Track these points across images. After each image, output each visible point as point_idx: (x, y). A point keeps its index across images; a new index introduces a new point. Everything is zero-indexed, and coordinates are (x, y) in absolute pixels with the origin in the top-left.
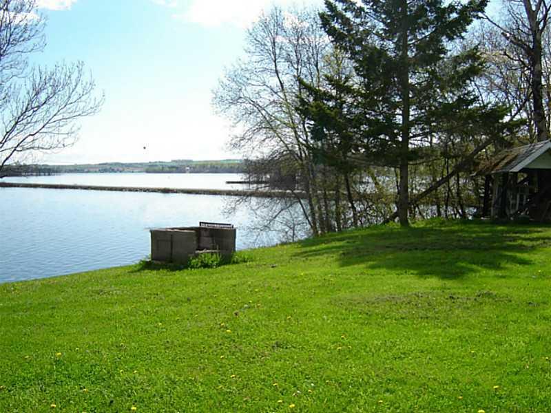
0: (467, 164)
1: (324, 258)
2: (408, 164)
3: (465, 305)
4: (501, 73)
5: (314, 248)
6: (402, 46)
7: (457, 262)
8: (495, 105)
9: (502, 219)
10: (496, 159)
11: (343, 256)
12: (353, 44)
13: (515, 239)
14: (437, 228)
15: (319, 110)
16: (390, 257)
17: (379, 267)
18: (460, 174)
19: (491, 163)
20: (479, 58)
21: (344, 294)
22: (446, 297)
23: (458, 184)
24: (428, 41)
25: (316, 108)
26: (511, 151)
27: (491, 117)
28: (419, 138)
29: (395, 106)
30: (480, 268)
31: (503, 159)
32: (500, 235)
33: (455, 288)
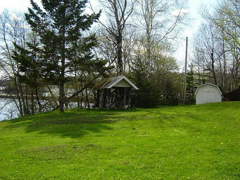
0: (90, 85)
1: (19, 128)
2: (64, 84)
3: (80, 151)
4: (106, 46)
5: (17, 123)
6: (62, 31)
7: (80, 129)
8: (101, 60)
9: (104, 108)
10: (102, 83)
11: (29, 127)
12: (40, 29)
13: (108, 118)
14: (76, 113)
15: (23, 58)
16: (51, 127)
17: (44, 132)
18: (88, 89)
19: (100, 84)
20: (96, 39)
21: (24, 148)
22: (72, 147)
23: (87, 93)
24: (74, 30)
25: (21, 57)
26: (108, 79)
27: (100, 64)
28: (69, 73)
29: (59, 58)
30: (90, 132)
31: (105, 83)
32: (102, 116)
33: (77, 142)
